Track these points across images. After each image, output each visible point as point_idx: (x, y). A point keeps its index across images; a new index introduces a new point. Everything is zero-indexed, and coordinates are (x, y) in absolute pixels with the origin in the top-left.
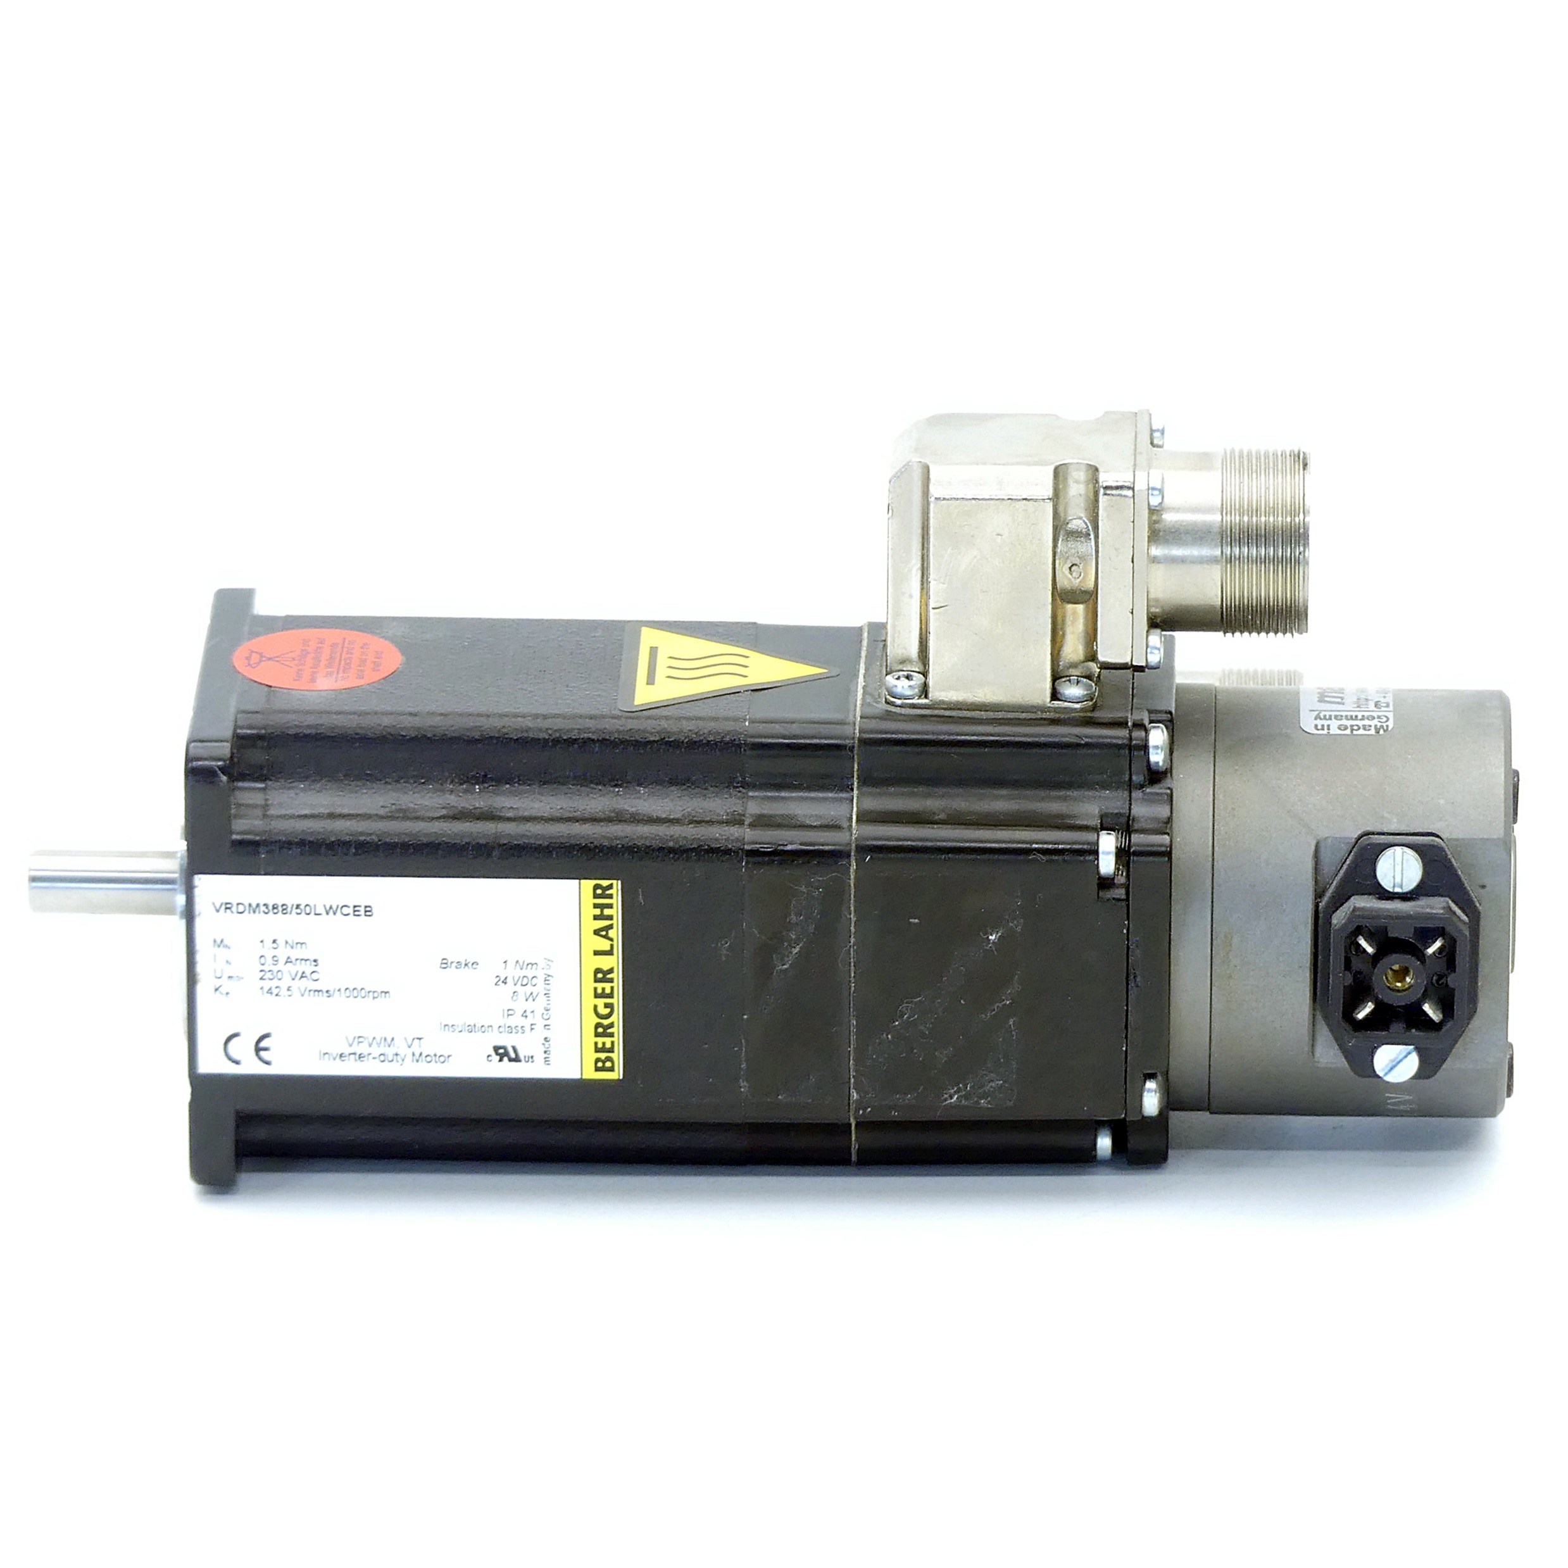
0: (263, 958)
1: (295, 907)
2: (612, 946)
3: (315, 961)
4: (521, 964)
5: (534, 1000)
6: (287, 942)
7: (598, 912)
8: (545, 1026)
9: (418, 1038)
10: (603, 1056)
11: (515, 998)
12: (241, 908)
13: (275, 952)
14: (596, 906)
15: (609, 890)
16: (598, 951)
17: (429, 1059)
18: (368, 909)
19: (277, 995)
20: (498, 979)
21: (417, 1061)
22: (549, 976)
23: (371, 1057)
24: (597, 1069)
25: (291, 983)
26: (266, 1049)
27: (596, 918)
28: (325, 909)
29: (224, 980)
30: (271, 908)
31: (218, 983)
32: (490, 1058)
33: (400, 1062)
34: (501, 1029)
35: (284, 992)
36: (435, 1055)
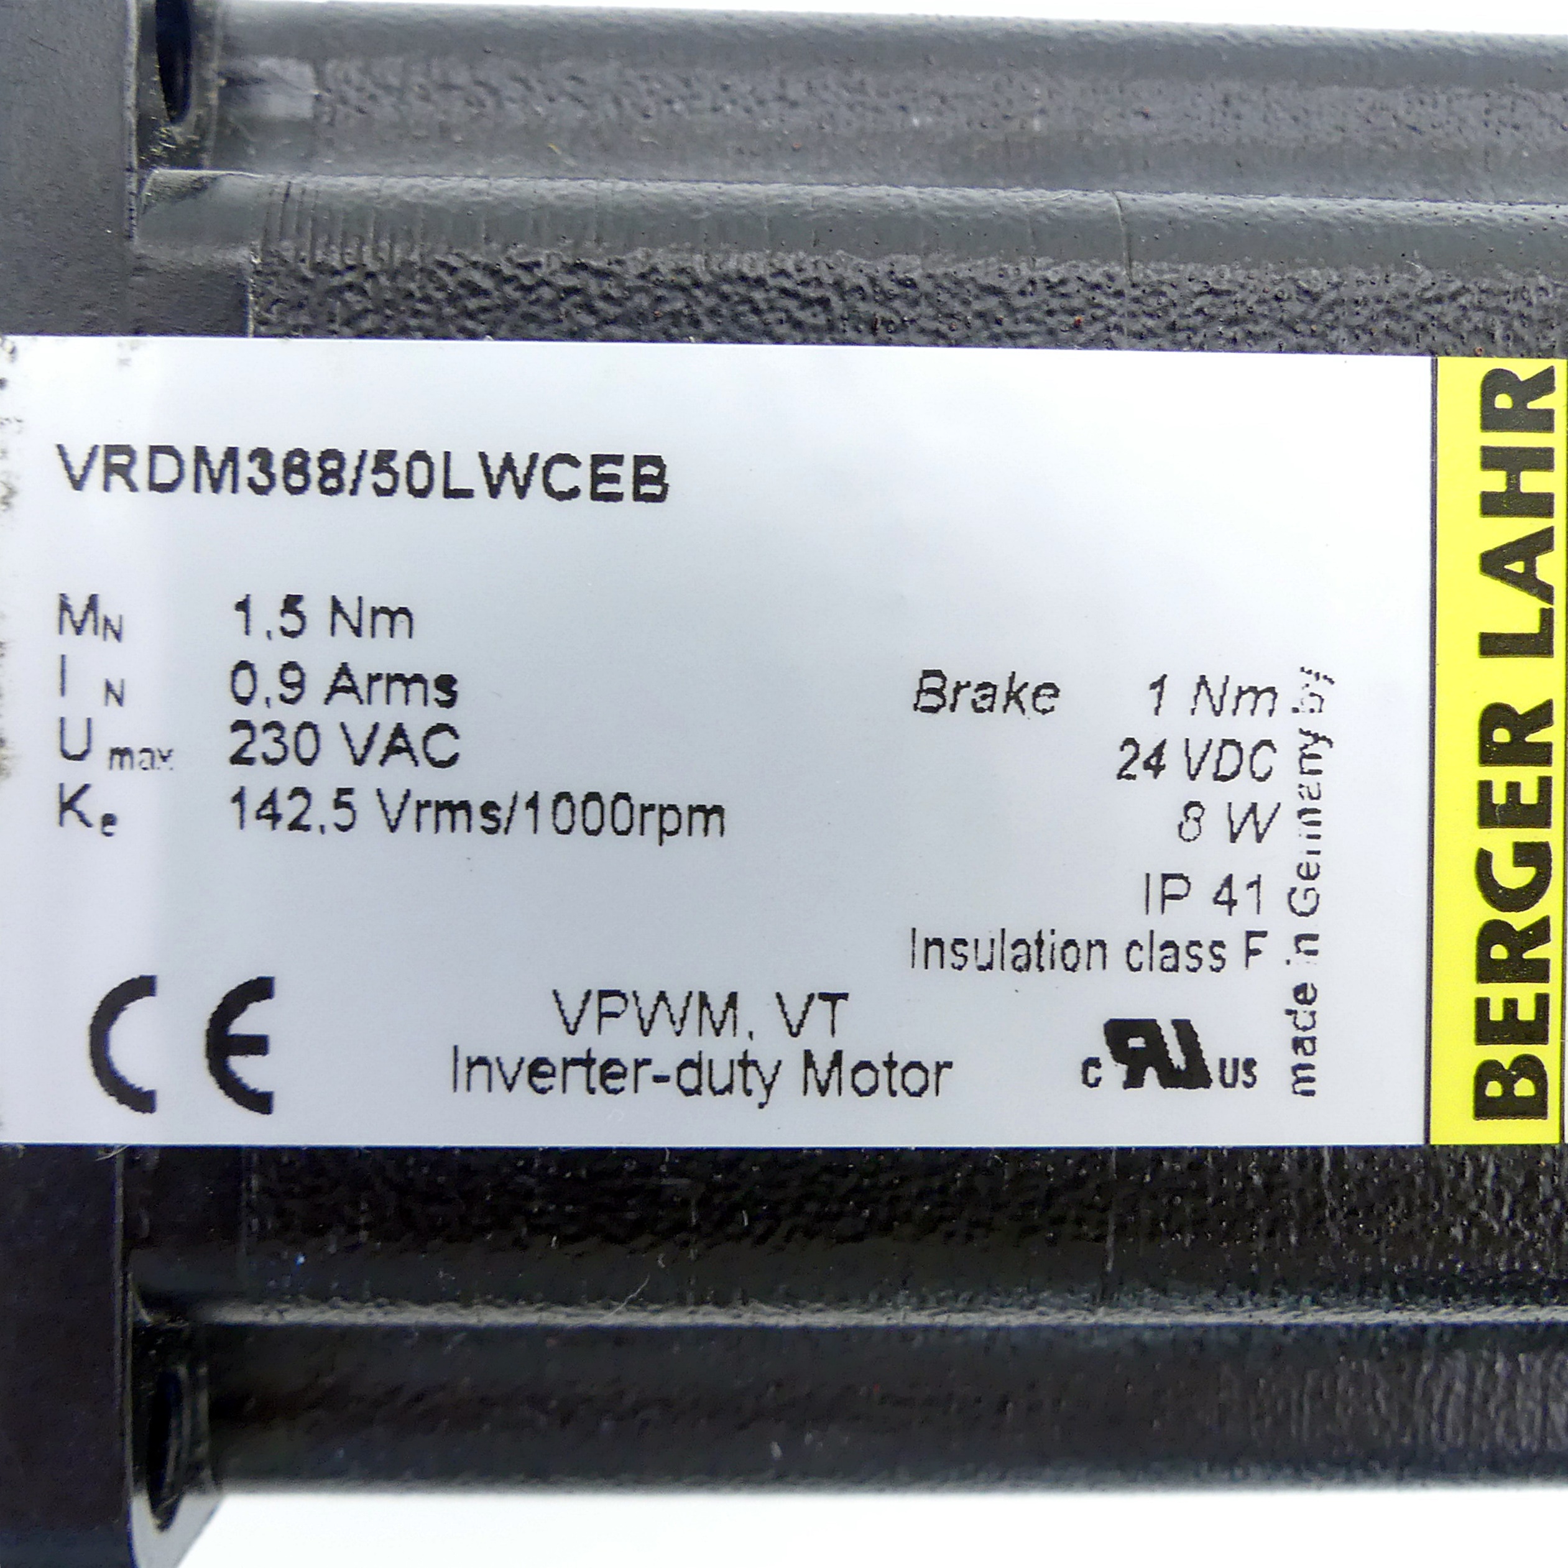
0: (244, 675)
1: (370, 463)
2: (1547, 617)
3: (446, 683)
4: (1216, 692)
5: (1259, 837)
6: (337, 607)
7: (1497, 482)
8: (1299, 939)
9: (824, 997)
10: (1505, 1054)
11: (1190, 829)
12: (166, 469)
13: (290, 650)
14: (1491, 458)
15: (1538, 395)
16: (1499, 637)
17: (865, 1079)
18: (649, 470)
19: (295, 825)
20: (1130, 750)
21: (823, 1090)
22: (1317, 738)
23: (646, 1072)
24: (1485, 1108)
25: (350, 776)
26: (257, 1045)
27: (1491, 505)
28: (486, 468)
29: (95, 769)
30: (278, 469)
31: (74, 775)
32: (1093, 1073)
33: (759, 1094)
34: (1137, 956)
35: (322, 812)
36: (890, 1064)
